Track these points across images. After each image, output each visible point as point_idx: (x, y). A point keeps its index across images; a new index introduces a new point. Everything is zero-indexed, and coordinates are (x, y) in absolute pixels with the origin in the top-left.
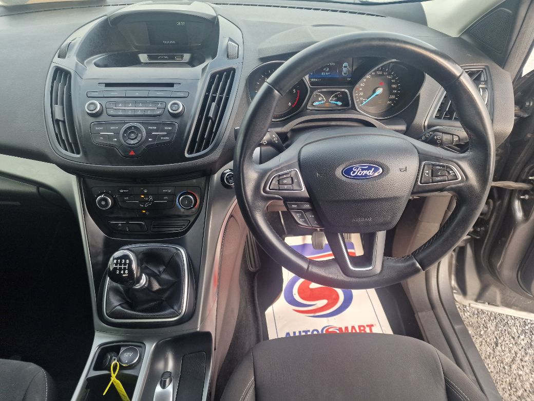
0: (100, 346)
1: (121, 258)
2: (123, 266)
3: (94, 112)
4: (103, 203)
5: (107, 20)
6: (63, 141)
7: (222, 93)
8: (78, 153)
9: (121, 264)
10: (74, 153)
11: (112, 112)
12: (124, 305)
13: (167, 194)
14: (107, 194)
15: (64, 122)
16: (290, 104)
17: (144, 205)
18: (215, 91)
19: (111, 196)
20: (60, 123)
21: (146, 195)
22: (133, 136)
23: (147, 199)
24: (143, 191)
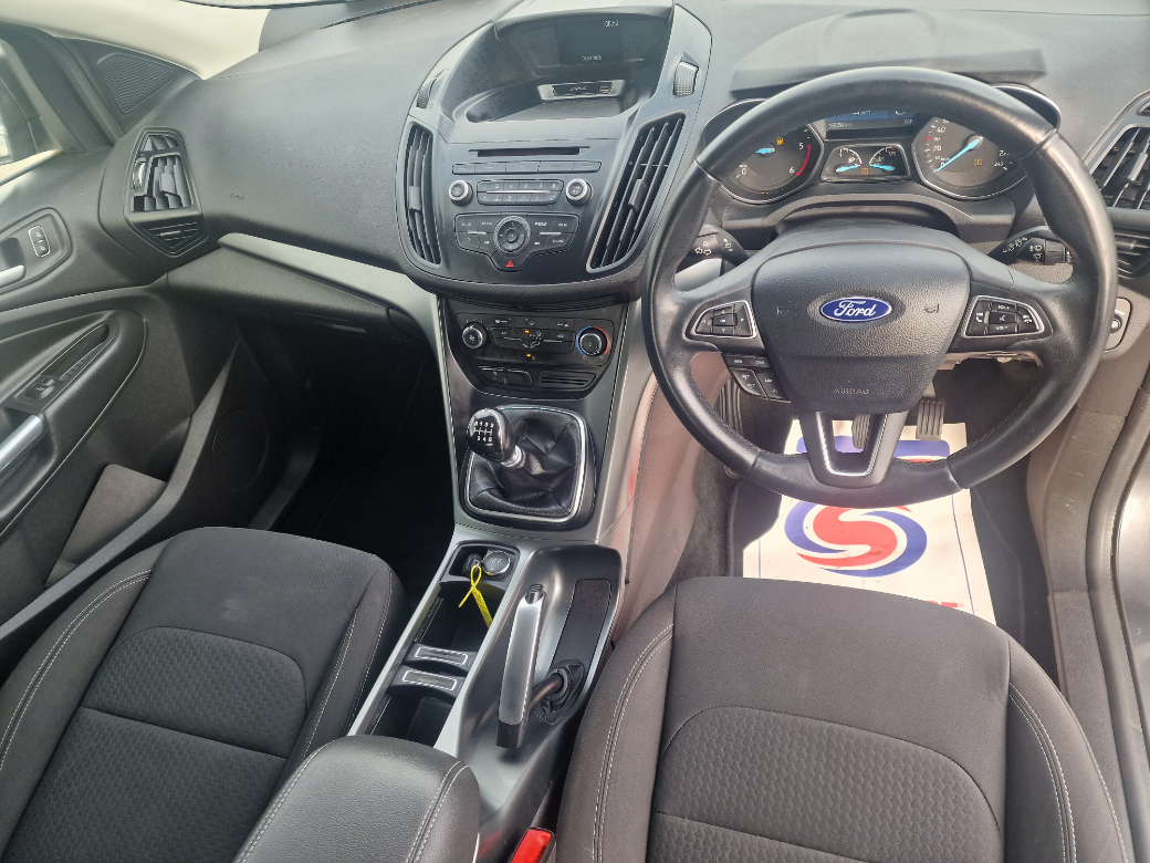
0: (461, 544)
1: (484, 420)
2: (485, 432)
3: (461, 198)
4: (472, 338)
6: (419, 242)
7: (656, 161)
8: (438, 263)
9: (483, 428)
10: (432, 261)
11: (485, 198)
12: (494, 492)
13: (563, 330)
14: (477, 325)
15: (420, 212)
16: (792, 170)
17: (529, 345)
18: (645, 159)
19: (483, 327)
20: (416, 214)
21: (533, 330)
22: (512, 237)
23: (533, 336)
24: (527, 323)
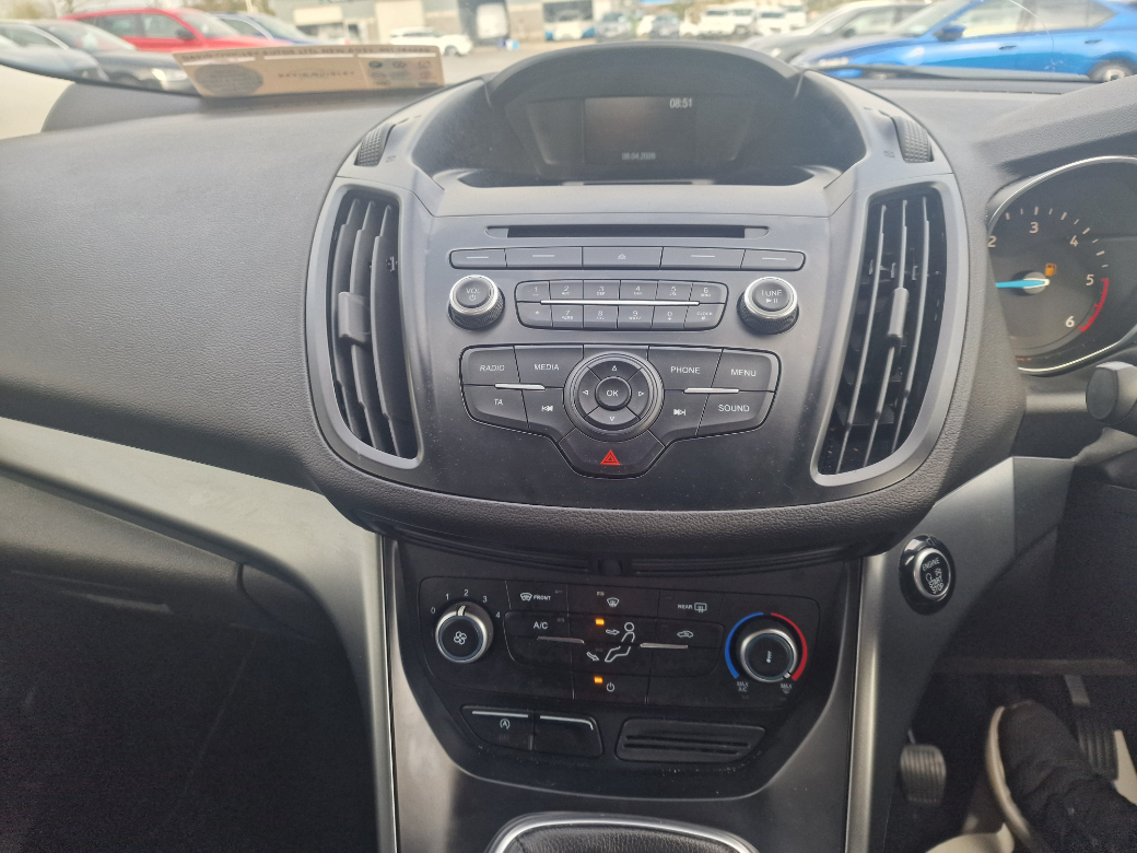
3: (477, 311)
4: (460, 638)
5: (481, 90)
6: (358, 410)
10: (391, 451)
11: (537, 315)
13: (690, 620)
14: (473, 603)
15: (366, 348)
16: (1070, 322)
17: (602, 656)
18: (891, 258)
19: (489, 613)
20: (354, 351)
21: (615, 618)
22: (612, 396)
23: (615, 632)
24: (602, 601)
